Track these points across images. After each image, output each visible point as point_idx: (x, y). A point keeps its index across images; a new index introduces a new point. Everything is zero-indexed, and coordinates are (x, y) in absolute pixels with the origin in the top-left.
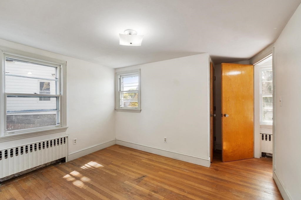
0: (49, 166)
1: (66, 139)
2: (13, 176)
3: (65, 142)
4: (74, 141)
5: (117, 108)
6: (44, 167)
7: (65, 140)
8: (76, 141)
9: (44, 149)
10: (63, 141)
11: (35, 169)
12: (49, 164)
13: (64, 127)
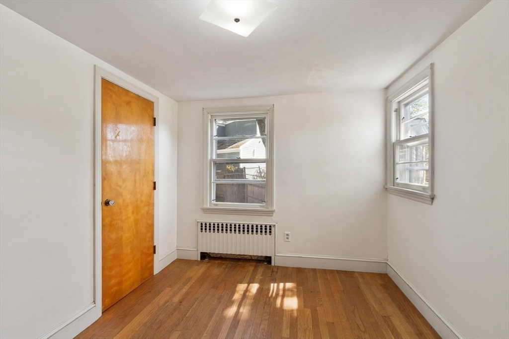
0: (255, 260)
1: (273, 229)
2: (220, 255)
3: (270, 232)
4: (286, 237)
5: (390, 186)
6: (250, 260)
7: (270, 229)
8: (290, 237)
9: (257, 234)
10: (268, 231)
11: (239, 257)
12: (256, 258)
13: (270, 209)
